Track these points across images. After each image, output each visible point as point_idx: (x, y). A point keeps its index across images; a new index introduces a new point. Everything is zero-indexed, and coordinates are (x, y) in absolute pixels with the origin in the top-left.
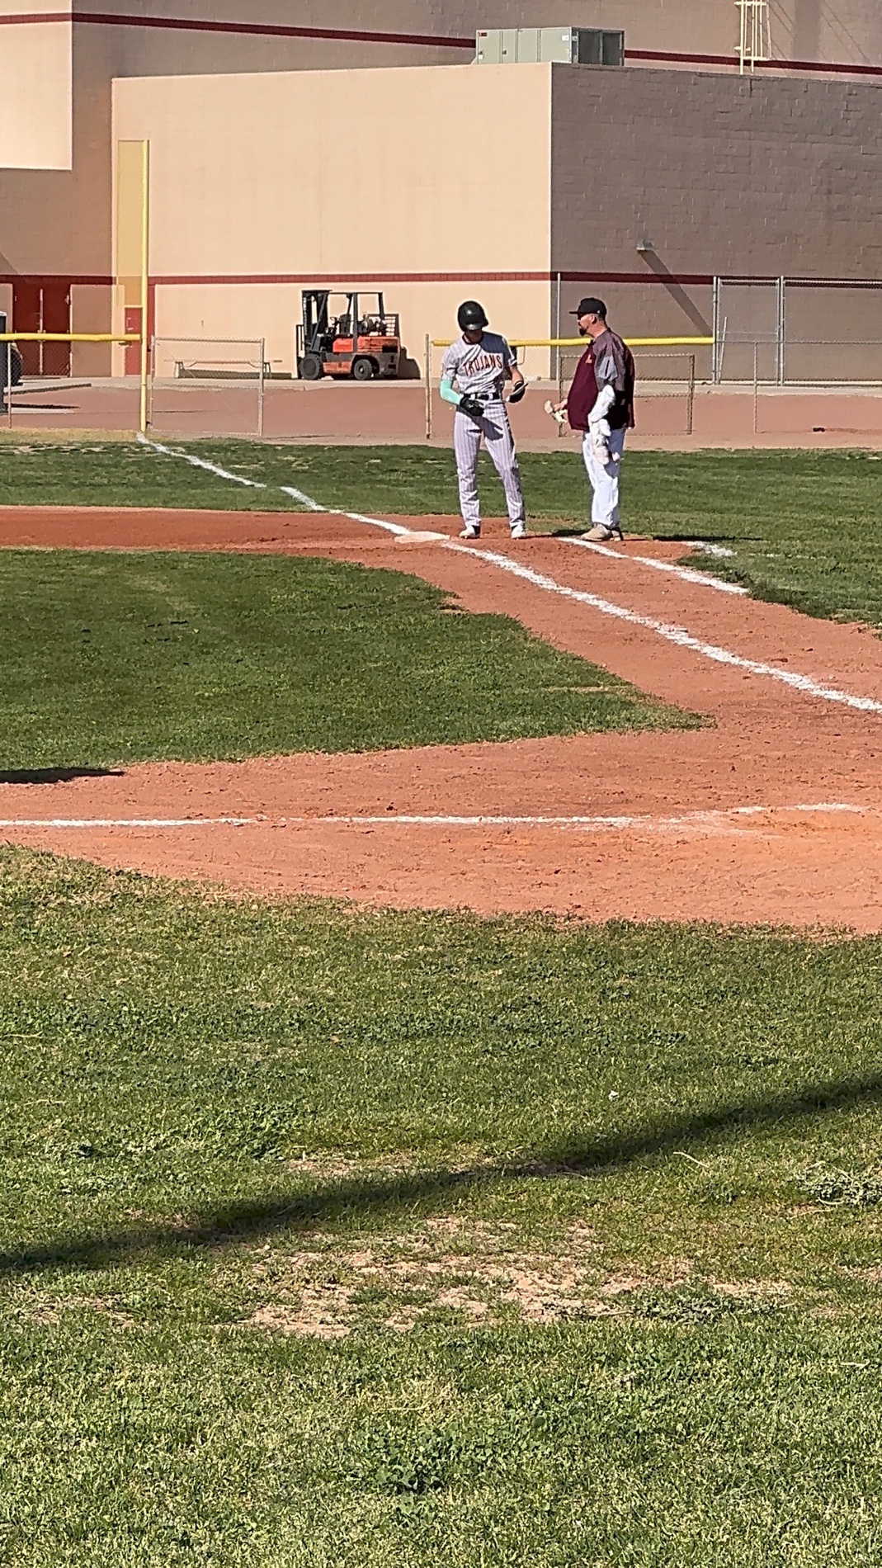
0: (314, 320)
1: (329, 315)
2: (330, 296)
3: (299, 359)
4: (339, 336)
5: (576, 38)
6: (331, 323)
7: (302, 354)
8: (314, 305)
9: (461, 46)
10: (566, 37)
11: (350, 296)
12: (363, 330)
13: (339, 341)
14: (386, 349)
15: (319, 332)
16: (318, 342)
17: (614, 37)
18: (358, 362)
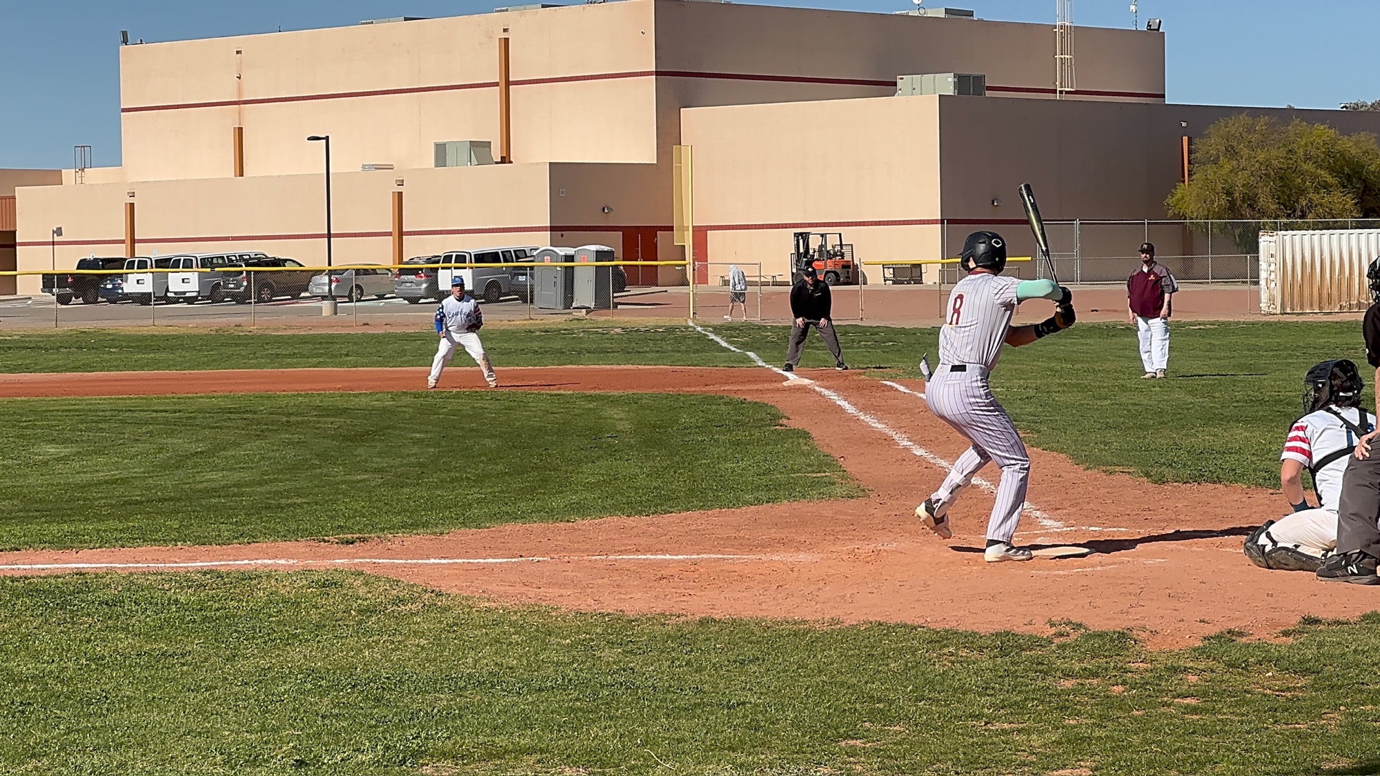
0: (802, 250)
1: (810, 247)
2: (810, 236)
3: (793, 274)
4: (817, 260)
5: (956, 80)
6: (811, 252)
7: (794, 271)
8: (801, 241)
9: (887, 86)
10: (950, 79)
11: (822, 235)
12: (831, 256)
13: (816, 262)
14: (844, 267)
15: (804, 257)
16: (804, 263)
17: (979, 79)
18: (829, 275)
